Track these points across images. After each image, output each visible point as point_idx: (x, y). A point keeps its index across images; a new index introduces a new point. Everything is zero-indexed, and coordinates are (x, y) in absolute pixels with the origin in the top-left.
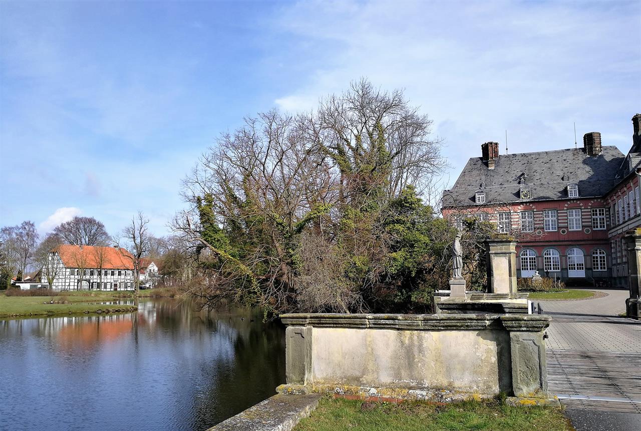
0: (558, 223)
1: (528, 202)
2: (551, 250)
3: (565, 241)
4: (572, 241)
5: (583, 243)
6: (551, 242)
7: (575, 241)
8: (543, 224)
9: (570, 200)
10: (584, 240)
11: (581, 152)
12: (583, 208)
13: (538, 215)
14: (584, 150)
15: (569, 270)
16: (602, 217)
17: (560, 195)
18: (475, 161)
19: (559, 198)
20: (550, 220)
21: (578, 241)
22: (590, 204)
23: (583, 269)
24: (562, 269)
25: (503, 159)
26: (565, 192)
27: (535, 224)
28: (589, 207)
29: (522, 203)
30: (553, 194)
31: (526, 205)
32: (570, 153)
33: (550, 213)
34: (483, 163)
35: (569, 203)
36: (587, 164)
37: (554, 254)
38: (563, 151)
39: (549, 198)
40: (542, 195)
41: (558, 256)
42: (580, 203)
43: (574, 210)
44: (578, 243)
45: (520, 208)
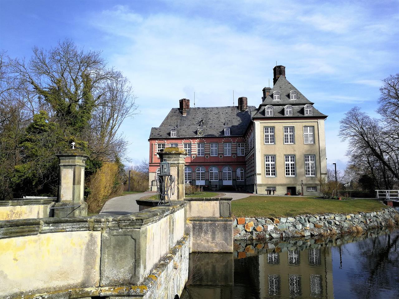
0: (218, 151)
1: (202, 137)
2: (214, 168)
3: (221, 162)
4: (225, 162)
5: (231, 164)
6: (214, 162)
7: (227, 162)
8: (210, 151)
9: (225, 137)
10: (232, 162)
11: (236, 109)
12: (232, 142)
13: (207, 145)
14: (238, 107)
15: (223, 181)
16: (243, 148)
17: (220, 134)
18: (175, 110)
19: (219, 135)
20: (214, 149)
21: (228, 162)
22: (236, 140)
23: (231, 180)
24: (219, 180)
25: (192, 110)
26: (223, 132)
27: (205, 151)
28: (236, 142)
29: (198, 138)
30: (216, 133)
31: (200, 139)
32: (230, 109)
33: (214, 145)
34: (180, 112)
35: (225, 139)
36: (239, 116)
37: (215, 170)
38: (226, 107)
39: (214, 135)
40: (210, 133)
41: (218, 172)
42: (231, 139)
43: (227, 144)
44: (229, 164)
45: (197, 141)
